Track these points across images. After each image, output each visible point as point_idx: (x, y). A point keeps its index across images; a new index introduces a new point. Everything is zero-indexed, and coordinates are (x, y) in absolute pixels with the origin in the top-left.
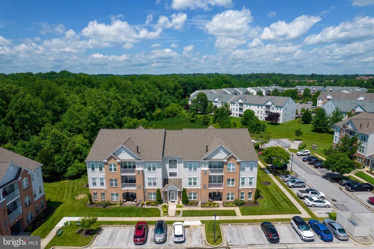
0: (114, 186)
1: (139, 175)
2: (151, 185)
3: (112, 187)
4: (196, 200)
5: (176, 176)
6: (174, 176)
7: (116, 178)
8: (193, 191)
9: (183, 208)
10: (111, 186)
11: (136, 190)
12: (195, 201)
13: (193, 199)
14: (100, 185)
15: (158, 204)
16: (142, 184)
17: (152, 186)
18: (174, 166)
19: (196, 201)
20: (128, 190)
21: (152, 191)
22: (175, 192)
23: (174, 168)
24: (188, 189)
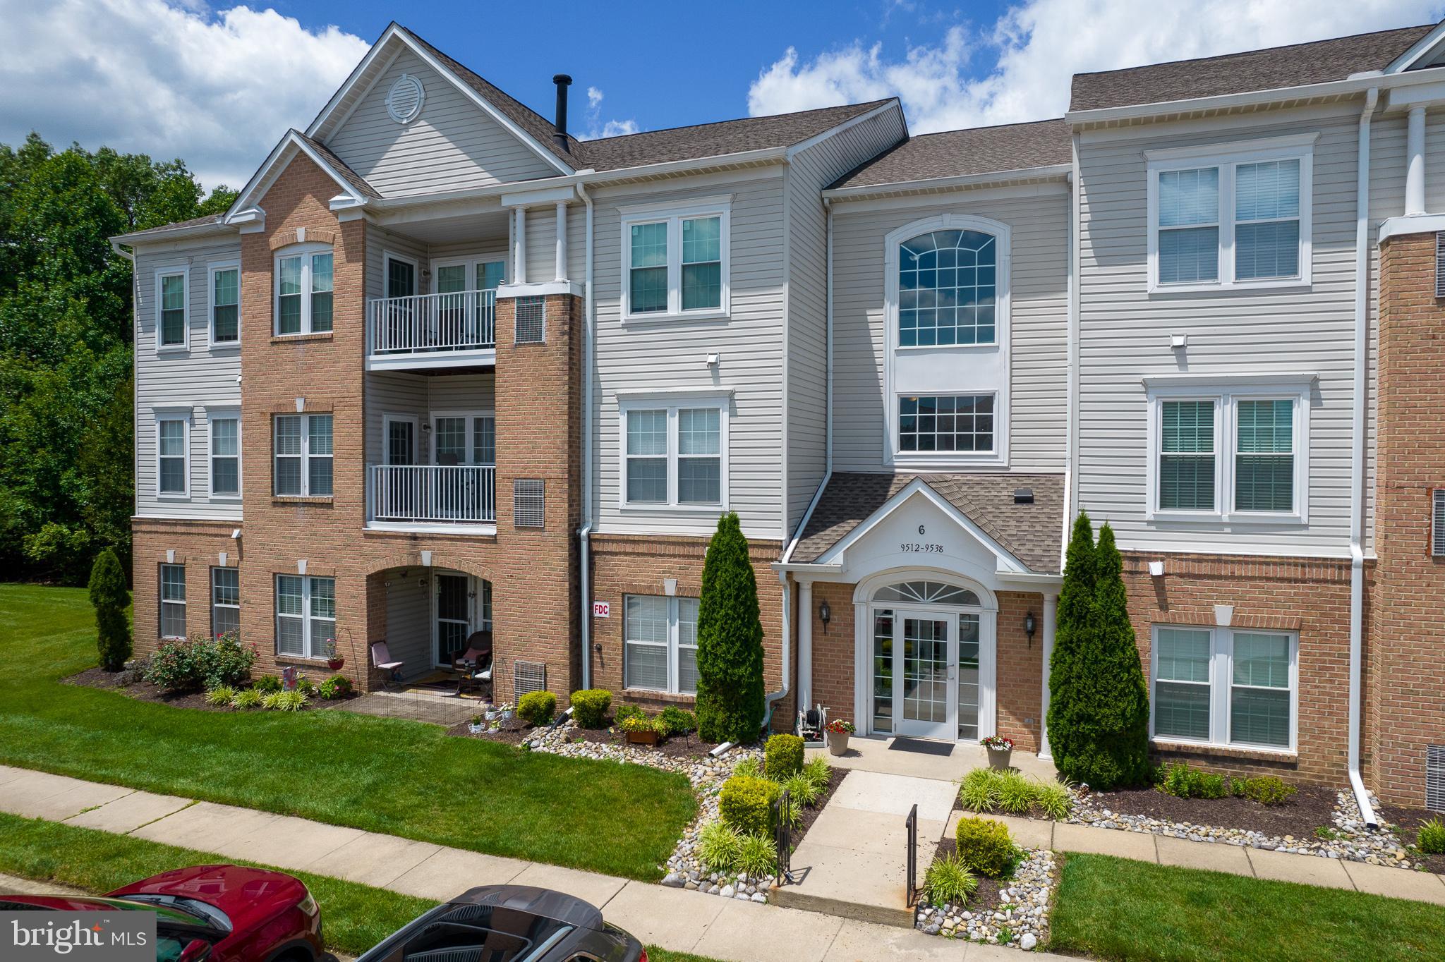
0: (305, 493)
1: (530, 361)
2: (662, 495)
3: (284, 504)
4: (1292, 751)
5: (985, 443)
6: (965, 443)
7: (321, 401)
8: (1238, 602)
9: (1062, 828)
10: (285, 496)
11: (493, 540)
12: (1268, 774)
13: (1219, 739)
14: (210, 482)
15: (711, 739)
16: (557, 469)
17: (673, 502)
18: (966, 316)
19: (1288, 764)
20: (414, 537)
21: (669, 572)
22: (950, 616)
23: (966, 337)
24: (1156, 568)
